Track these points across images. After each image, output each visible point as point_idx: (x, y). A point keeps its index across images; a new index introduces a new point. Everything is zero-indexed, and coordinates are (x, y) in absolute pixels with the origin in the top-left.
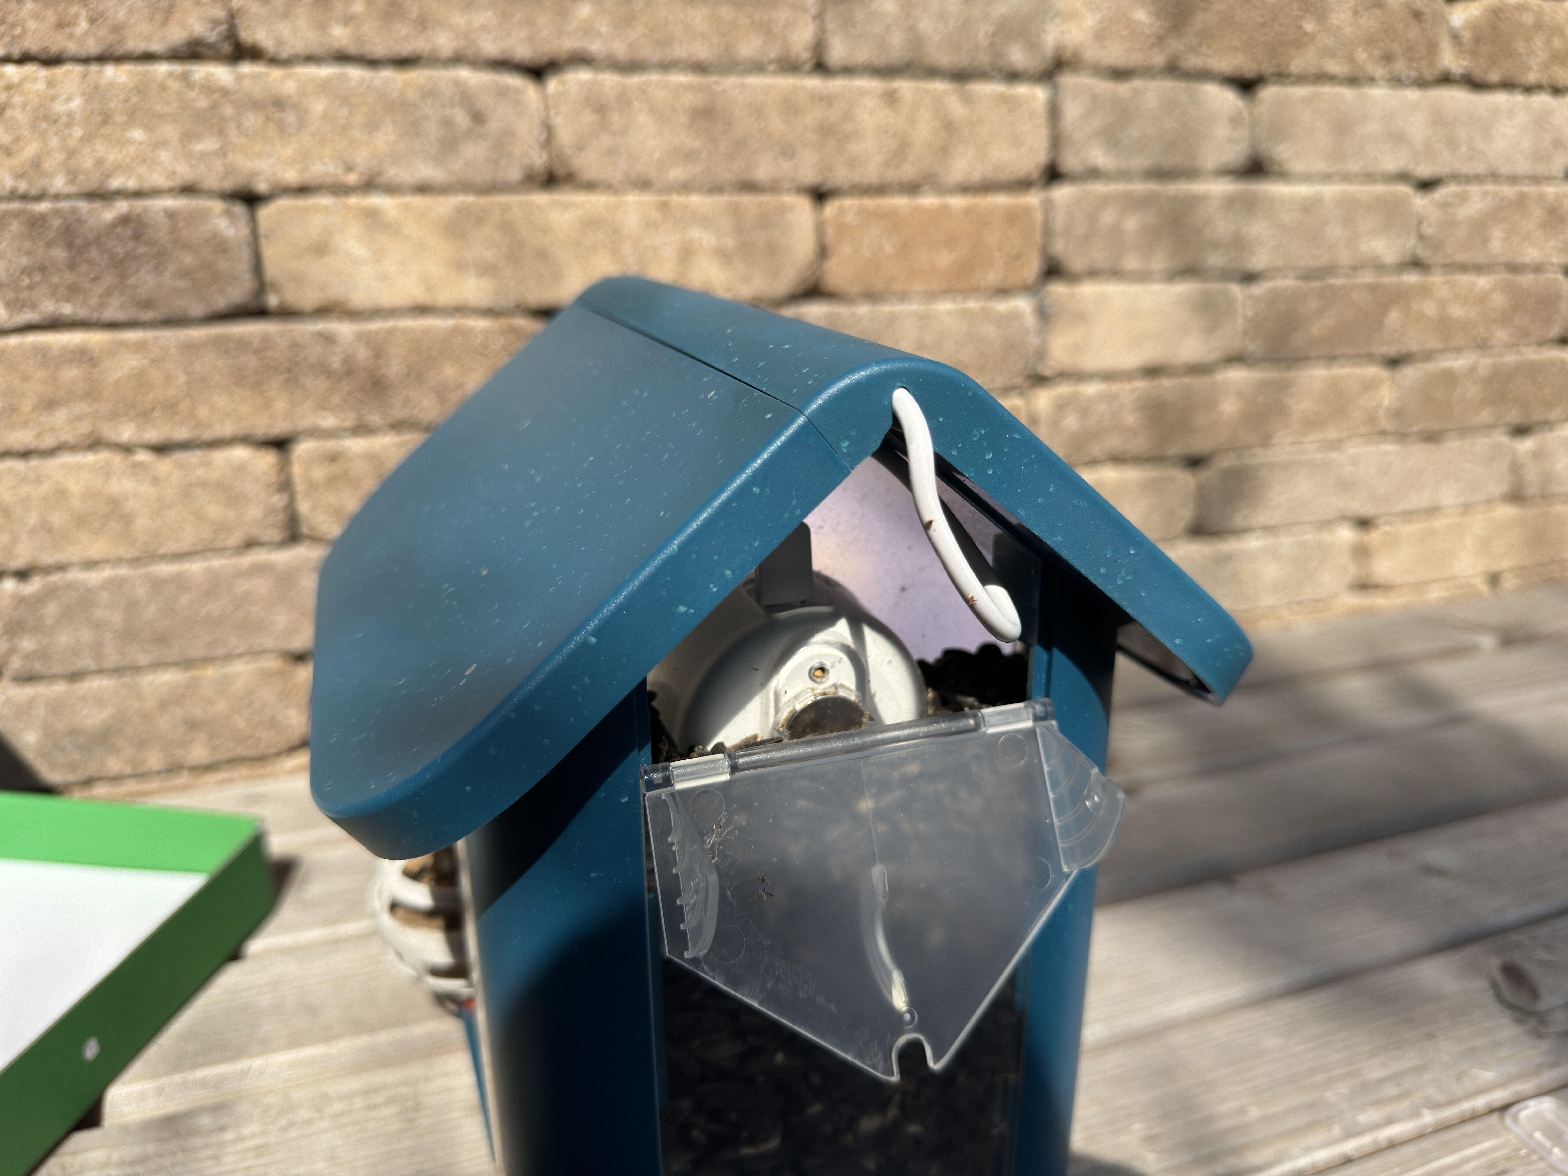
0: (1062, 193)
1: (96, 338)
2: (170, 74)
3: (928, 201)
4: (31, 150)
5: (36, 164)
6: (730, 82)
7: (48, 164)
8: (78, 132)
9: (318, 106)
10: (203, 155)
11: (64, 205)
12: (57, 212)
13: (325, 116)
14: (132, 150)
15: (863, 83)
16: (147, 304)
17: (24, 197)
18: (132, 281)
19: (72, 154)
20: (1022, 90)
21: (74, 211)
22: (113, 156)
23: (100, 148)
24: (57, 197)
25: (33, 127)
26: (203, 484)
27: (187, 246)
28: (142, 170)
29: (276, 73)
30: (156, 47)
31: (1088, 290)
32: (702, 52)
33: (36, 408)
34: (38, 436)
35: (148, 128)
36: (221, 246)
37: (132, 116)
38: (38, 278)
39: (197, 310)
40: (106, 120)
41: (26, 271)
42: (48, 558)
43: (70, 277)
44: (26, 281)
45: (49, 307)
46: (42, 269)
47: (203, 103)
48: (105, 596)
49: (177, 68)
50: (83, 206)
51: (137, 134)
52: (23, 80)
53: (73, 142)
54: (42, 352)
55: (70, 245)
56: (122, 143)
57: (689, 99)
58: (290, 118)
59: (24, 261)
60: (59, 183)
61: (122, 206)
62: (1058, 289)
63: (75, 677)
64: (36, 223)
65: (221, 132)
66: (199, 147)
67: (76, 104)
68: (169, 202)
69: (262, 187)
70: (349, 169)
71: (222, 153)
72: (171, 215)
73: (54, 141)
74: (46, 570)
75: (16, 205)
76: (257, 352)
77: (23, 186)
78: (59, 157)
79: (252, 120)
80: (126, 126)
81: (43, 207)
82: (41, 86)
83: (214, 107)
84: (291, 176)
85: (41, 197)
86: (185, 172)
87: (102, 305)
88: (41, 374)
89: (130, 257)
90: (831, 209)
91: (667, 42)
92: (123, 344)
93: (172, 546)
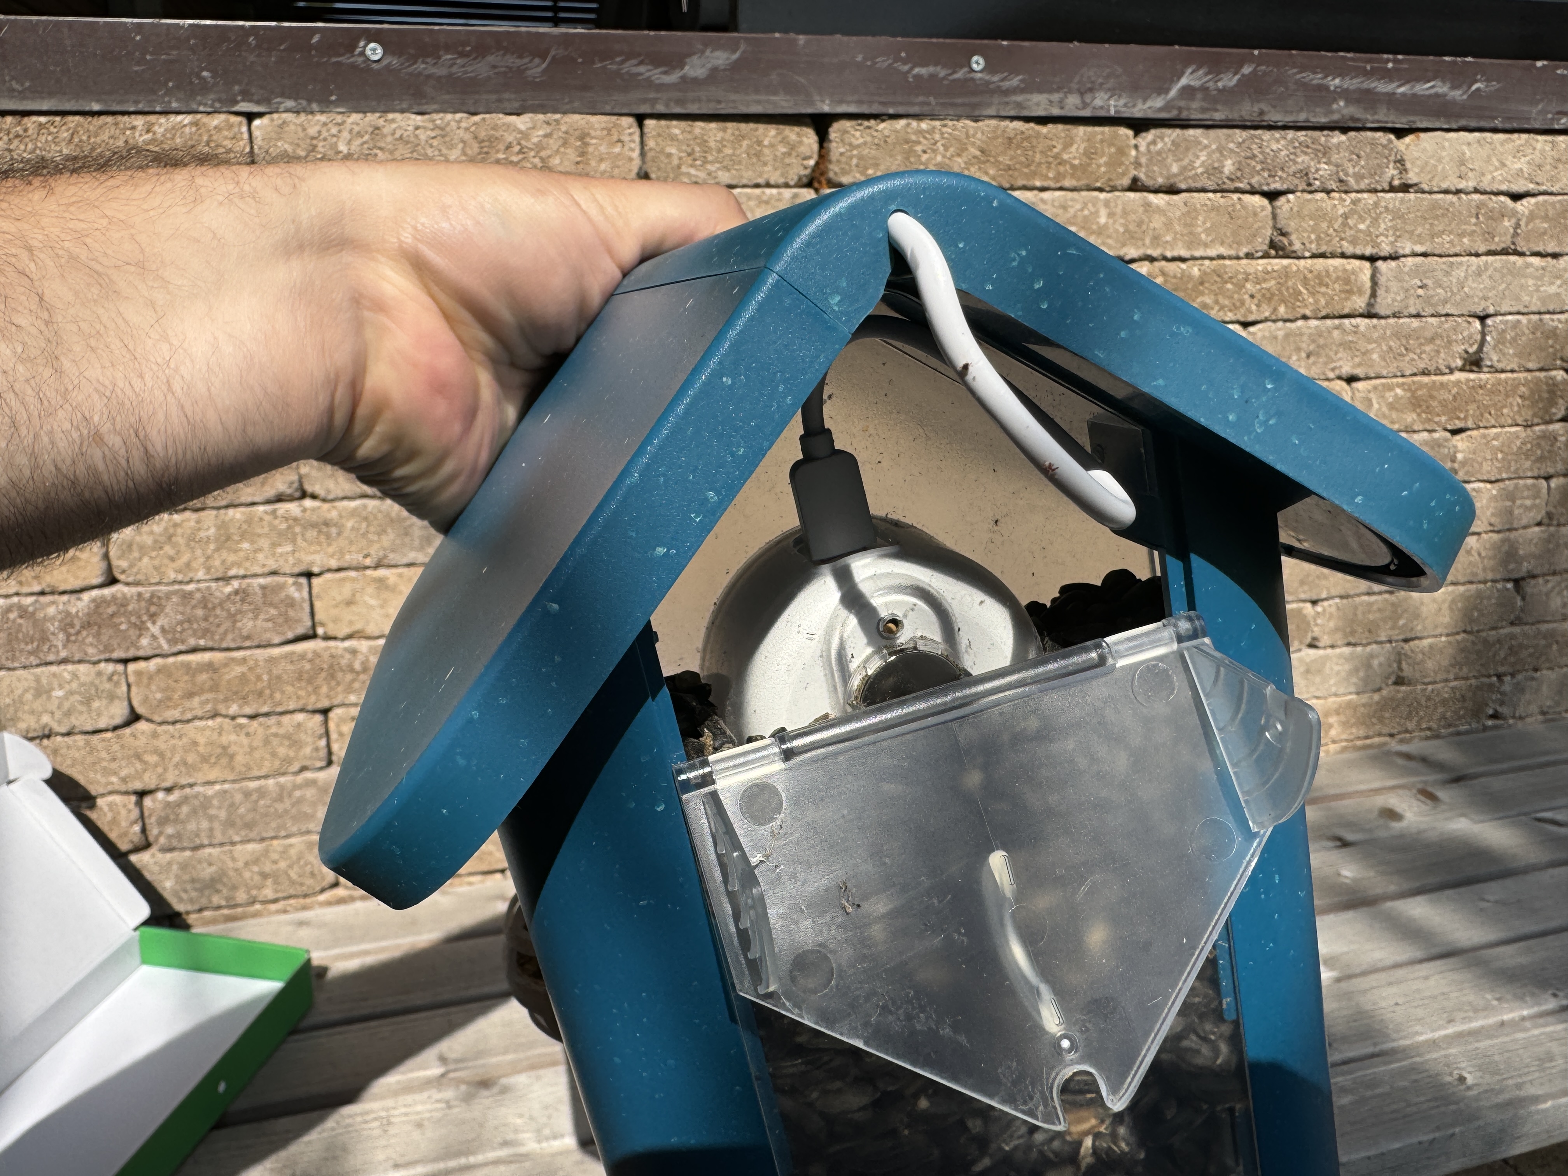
1: (217, 657)
2: (266, 512)
4: (185, 558)
5: (188, 565)
7: (194, 565)
8: (212, 546)
9: (349, 524)
10: (281, 555)
11: (203, 585)
12: (198, 590)
13: (353, 529)
14: (242, 554)
16: (248, 638)
17: (181, 582)
18: (239, 625)
19: (208, 558)
21: (209, 588)
22: (231, 558)
23: (224, 554)
24: (199, 581)
25: (188, 545)
26: (276, 735)
27: (271, 605)
28: (248, 564)
29: (326, 506)
30: (257, 499)
33: (182, 698)
34: (183, 713)
35: (252, 542)
36: (291, 603)
37: (243, 536)
38: (186, 625)
39: (277, 640)
40: (228, 538)
41: (181, 623)
42: (184, 781)
43: (204, 624)
44: (179, 629)
45: (192, 642)
46: (189, 621)
47: (284, 526)
48: (215, 802)
49: (269, 508)
50: (213, 585)
51: (245, 545)
52: (183, 521)
53: (209, 552)
54: (187, 666)
55: (205, 607)
56: (236, 551)
58: (334, 530)
59: (179, 617)
60: (201, 575)
61: (236, 584)
63: (196, 848)
64: (186, 597)
65: (294, 541)
66: (279, 550)
67: (212, 531)
68: (261, 581)
69: (316, 570)
70: (366, 556)
71: (294, 552)
72: (263, 588)
73: (199, 552)
74: (183, 787)
75: (177, 587)
76: (310, 661)
77: (180, 577)
78: (202, 560)
79: (311, 534)
80: (238, 542)
81: (191, 587)
82: (192, 524)
83: (289, 527)
84: (334, 563)
85: (191, 581)
86: (272, 565)
87: (222, 640)
88: (186, 678)
89: (239, 612)
92: (233, 659)
93: (256, 773)
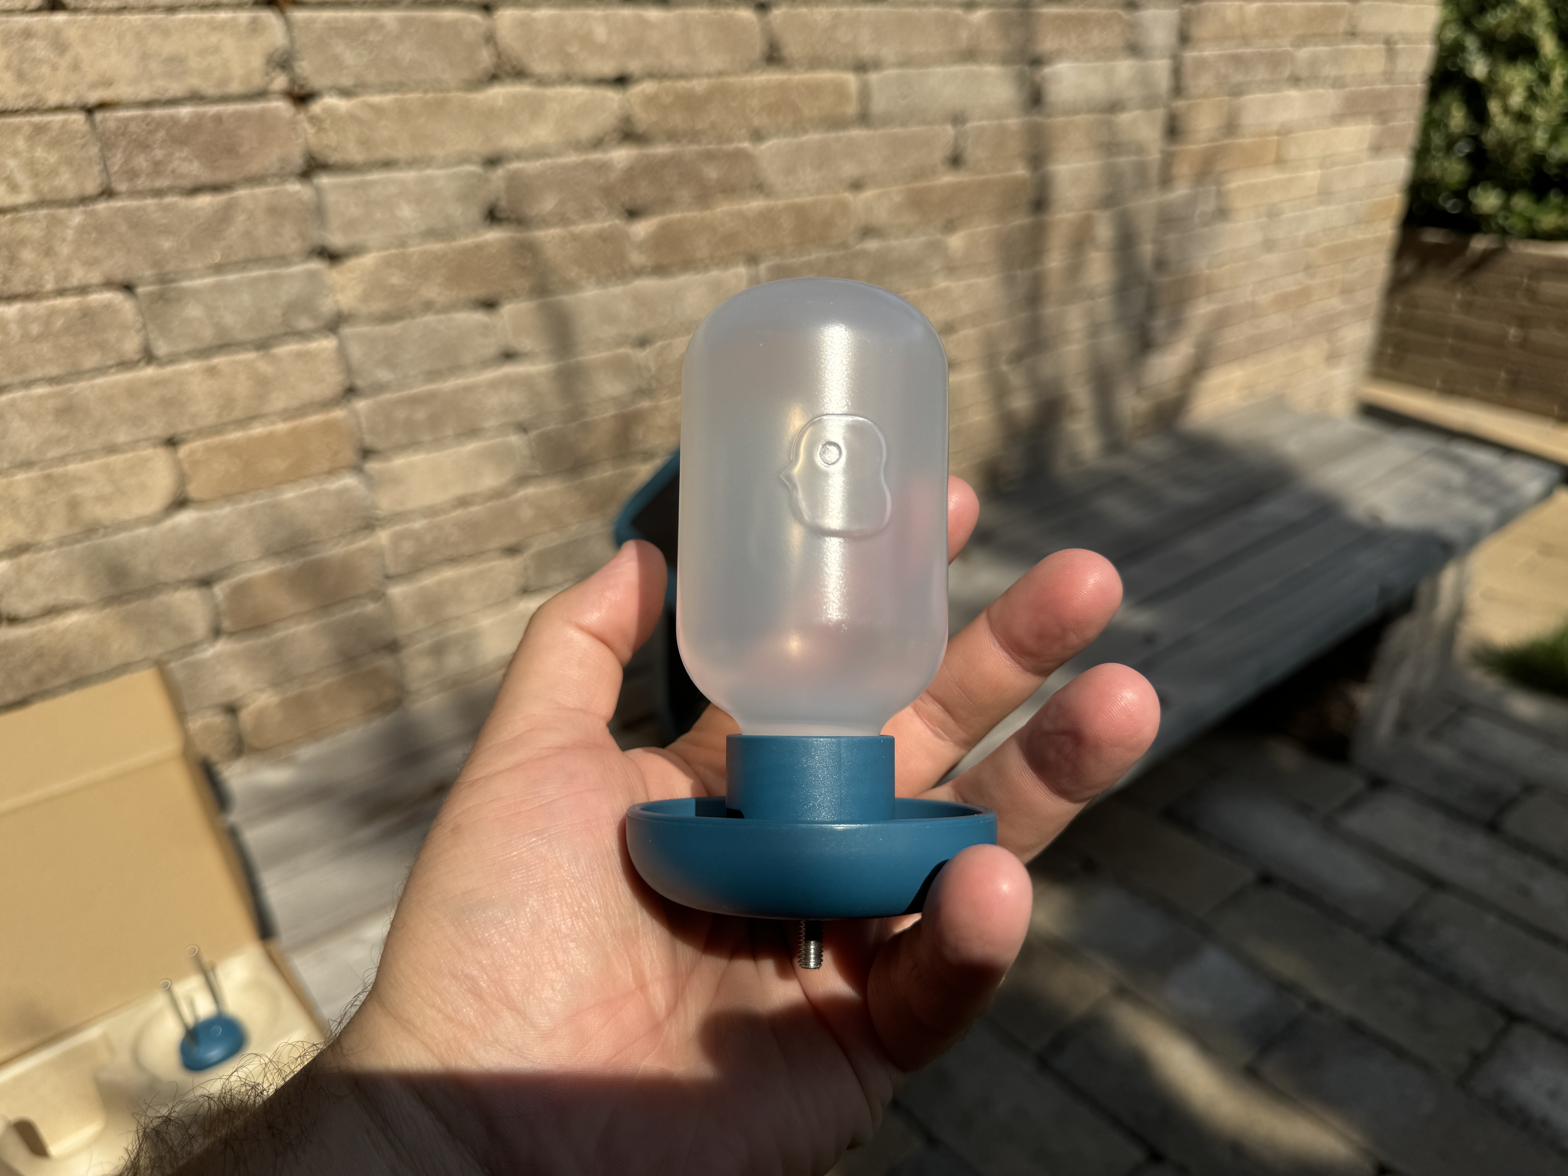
0: (361, 405)
3: (258, 430)
6: (81, 386)
15: (189, 365)
20: (314, 345)
31: (399, 462)
32: (53, 370)
57: (50, 404)
62: (373, 466)
90: (183, 451)
91: (23, 369)
